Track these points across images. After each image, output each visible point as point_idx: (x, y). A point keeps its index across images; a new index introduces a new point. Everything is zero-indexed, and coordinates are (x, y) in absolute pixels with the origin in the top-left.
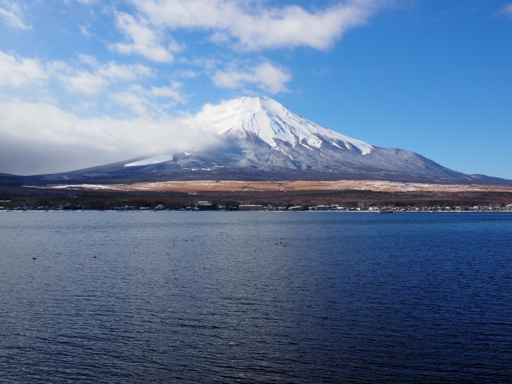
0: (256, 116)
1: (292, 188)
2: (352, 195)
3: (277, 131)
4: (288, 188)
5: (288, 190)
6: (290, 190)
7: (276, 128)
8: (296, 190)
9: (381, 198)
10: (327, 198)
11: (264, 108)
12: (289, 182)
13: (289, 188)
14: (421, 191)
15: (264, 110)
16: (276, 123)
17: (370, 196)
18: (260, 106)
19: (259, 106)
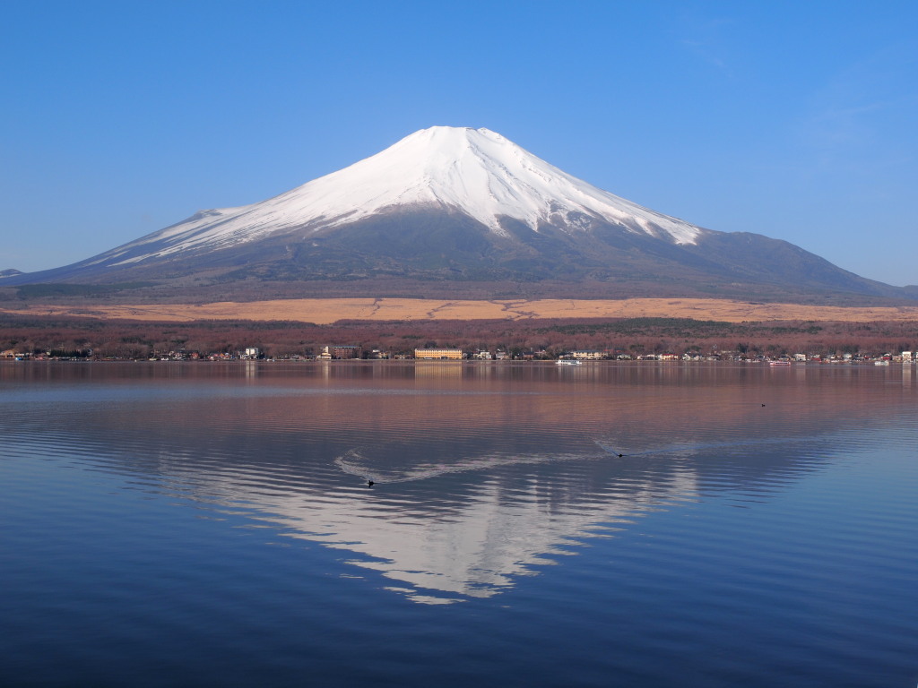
0: (458, 163)
1: (531, 313)
2: (652, 328)
3: (502, 196)
4: (522, 313)
5: (522, 318)
6: (527, 317)
7: (500, 191)
8: (539, 317)
9: (712, 335)
10: (599, 335)
11: (475, 148)
12: (524, 300)
13: (526, 314)
14: (795, 321)
15: (476, 154)
16: (501, 181)
17: (688, 330)
18: (468, 144)
19: (465, 144)
